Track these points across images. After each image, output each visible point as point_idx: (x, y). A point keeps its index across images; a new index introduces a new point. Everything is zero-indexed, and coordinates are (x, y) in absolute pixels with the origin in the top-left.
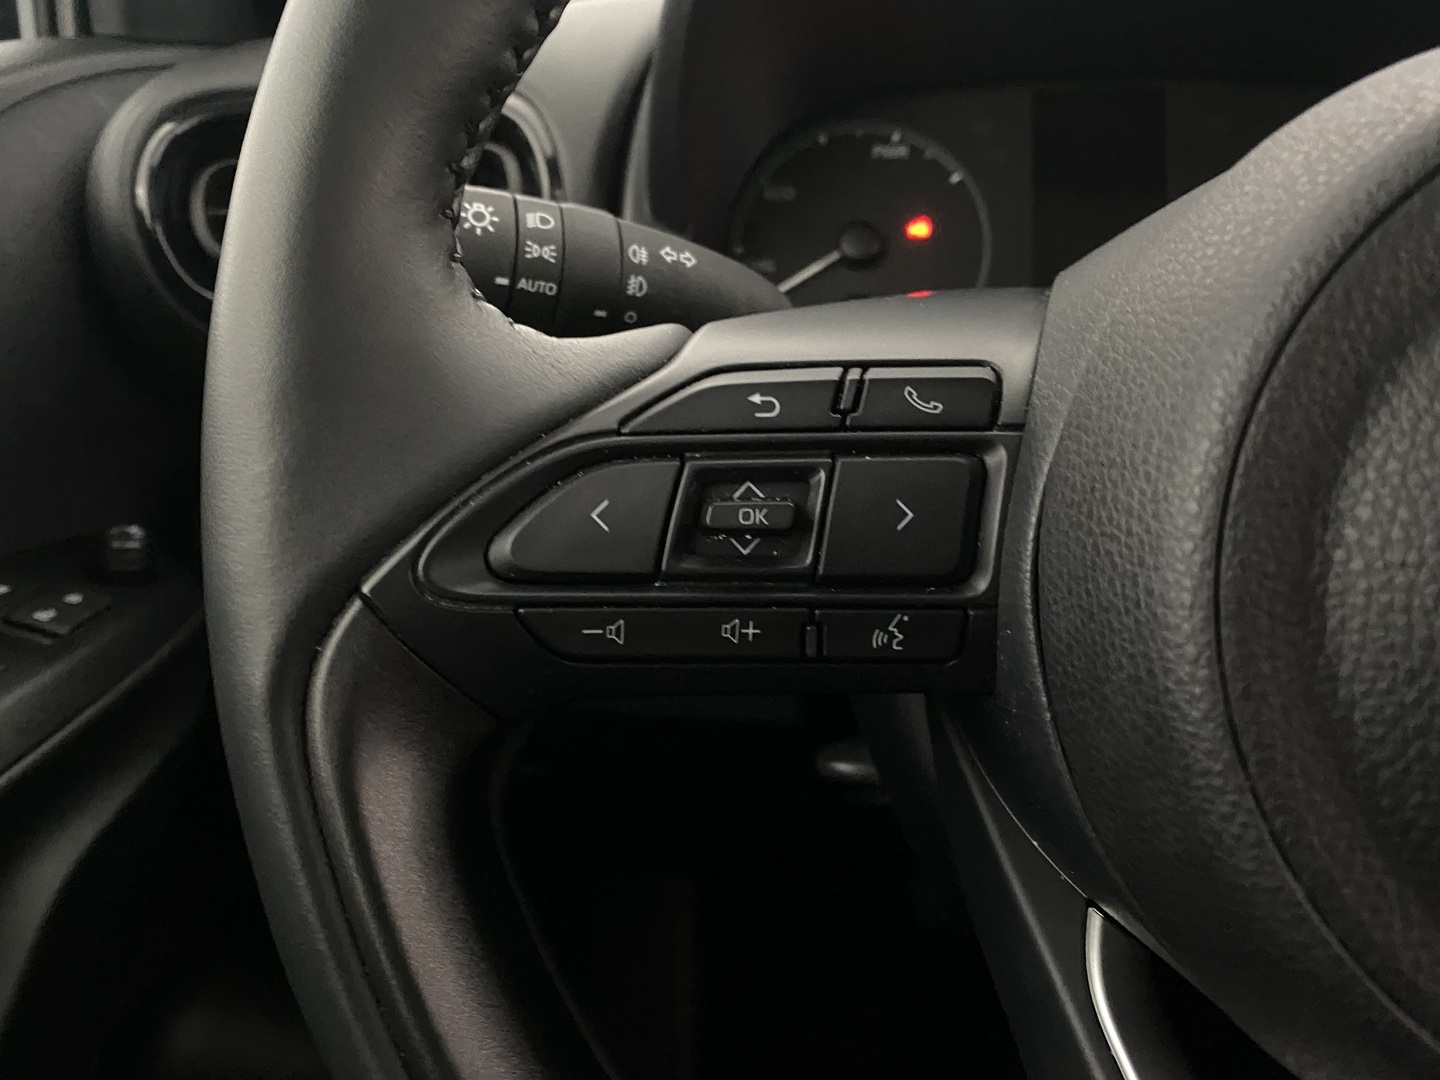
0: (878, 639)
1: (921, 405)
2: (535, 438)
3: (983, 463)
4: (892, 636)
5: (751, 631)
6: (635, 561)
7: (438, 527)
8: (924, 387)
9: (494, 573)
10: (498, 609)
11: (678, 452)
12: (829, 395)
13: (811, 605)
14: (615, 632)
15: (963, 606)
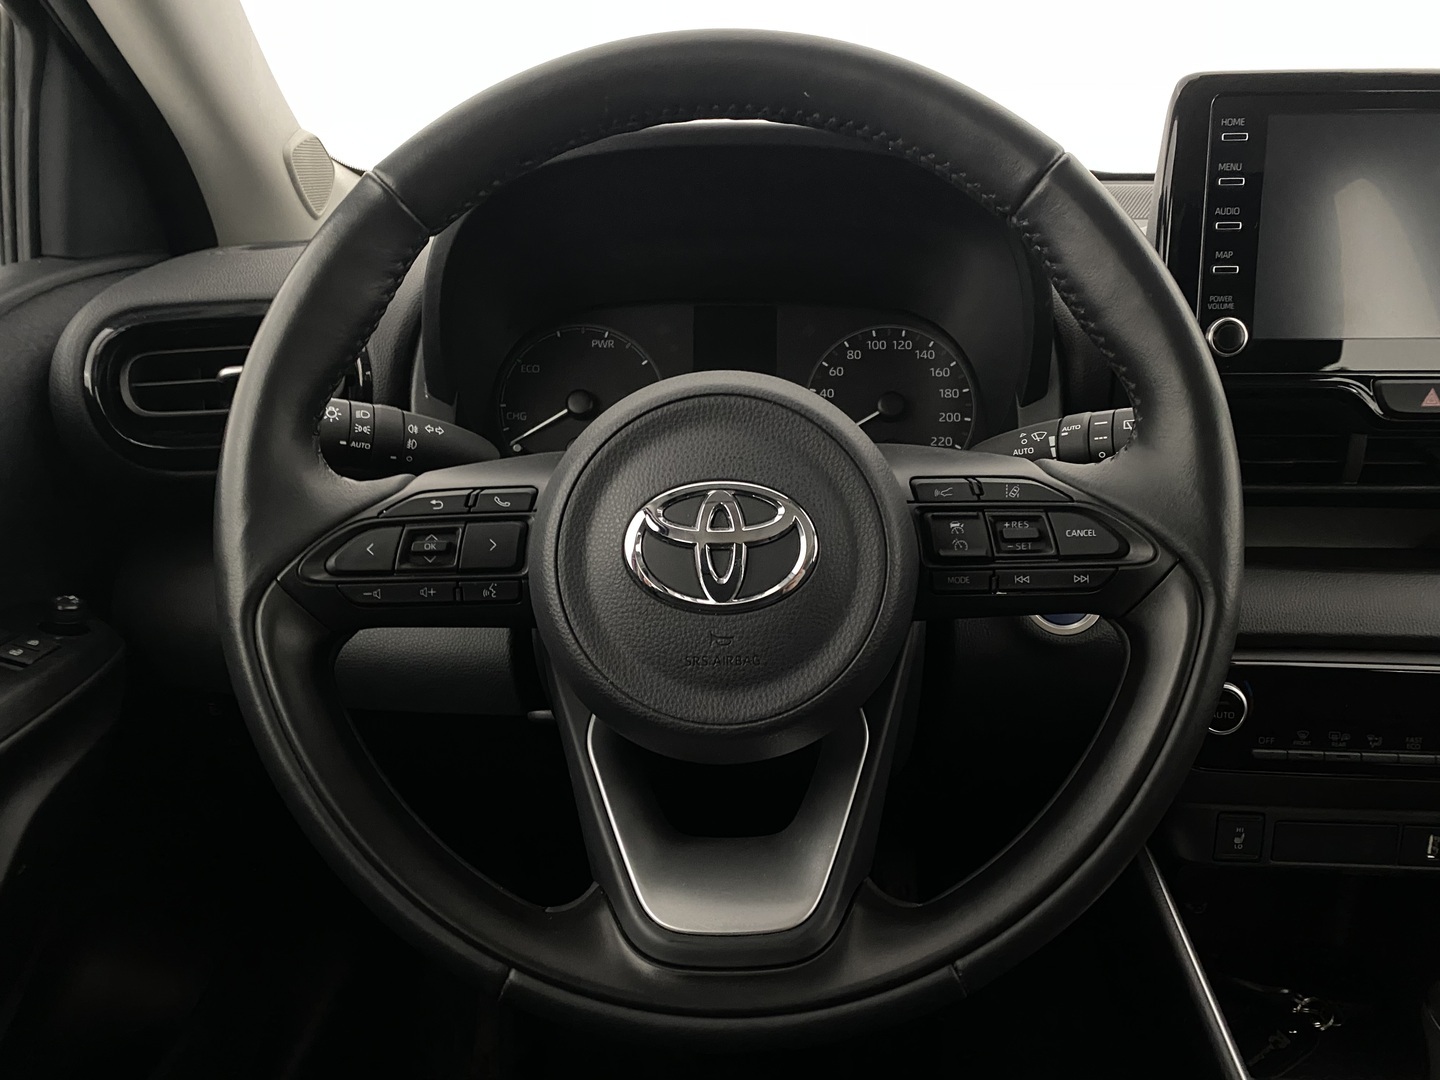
0: (485, 593)
1: (501, 503)
2: (346, 519)
3: (527, 525)
4: (491, 592)
5: (432, 592)
6: (385, 565)
7: (305, 555)
8: (504, 497)
9: (326, 570)
10: (331, 586)
11: (403, 524)
12: (465, 498)
13: (457, 580)
14: (377, 594)
15: (520, 579)
